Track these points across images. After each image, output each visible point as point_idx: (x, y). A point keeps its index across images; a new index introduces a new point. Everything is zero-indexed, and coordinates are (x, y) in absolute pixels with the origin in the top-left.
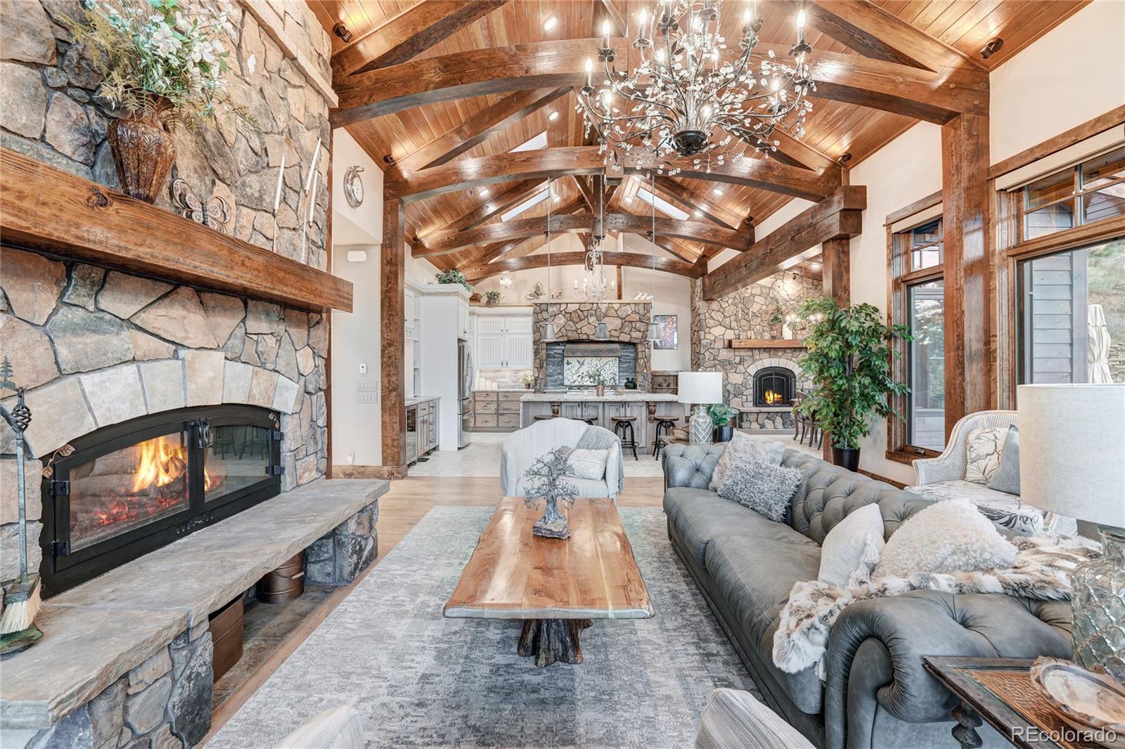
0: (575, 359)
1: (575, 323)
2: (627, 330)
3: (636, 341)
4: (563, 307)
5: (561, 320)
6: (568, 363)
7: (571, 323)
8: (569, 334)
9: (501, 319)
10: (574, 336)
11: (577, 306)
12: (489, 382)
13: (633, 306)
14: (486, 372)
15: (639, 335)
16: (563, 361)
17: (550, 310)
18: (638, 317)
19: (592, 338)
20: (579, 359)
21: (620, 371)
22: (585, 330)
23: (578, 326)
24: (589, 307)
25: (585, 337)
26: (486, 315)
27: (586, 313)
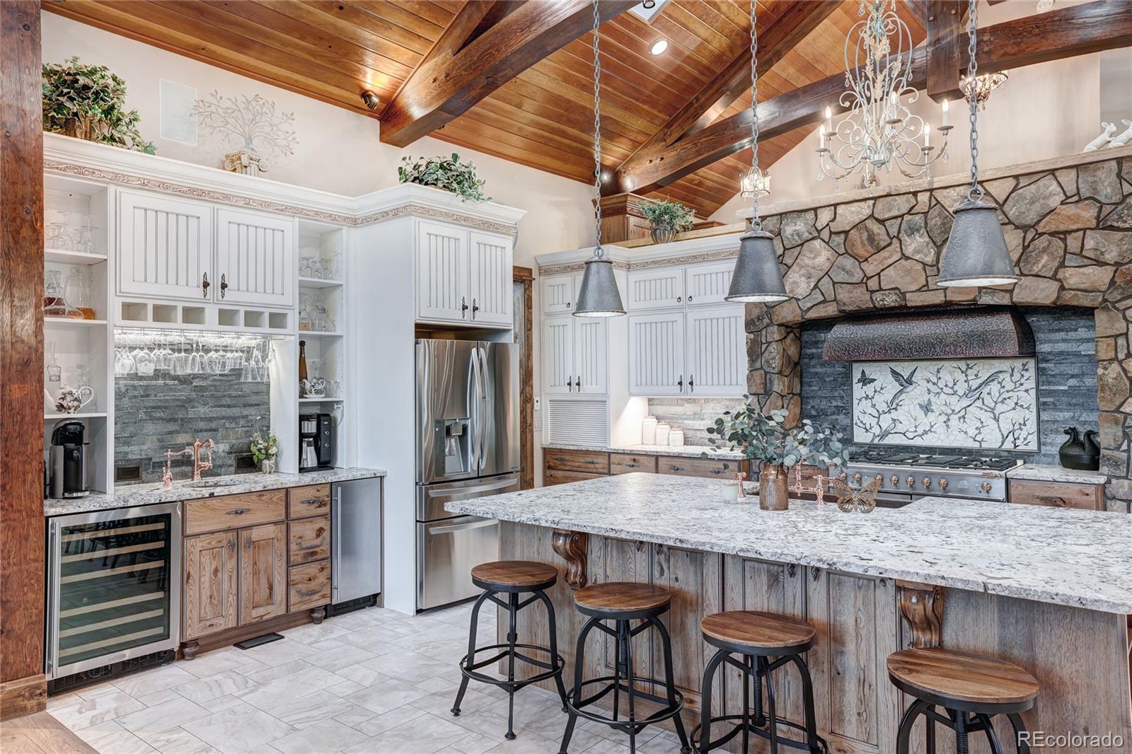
0: (885, 367)
1: (861, 260)
2: (1044, 263)
3: (1086, 301)
4: (825, 216)
5: (820, 256)
6: (865, 381)
7: (848, 262)
8: (843, 295)
9: (676, 272)
10: (856, 299)
11: (865, 208)
12: (664, 429)
13: (1068, 179)
14: (662, 402)
15: (1101, 276)
16: (848, 375)
17: (789, 230)
18: (1088, 214)
19: (915, 300)
20: (898, 367)
21: (1041, 407)
22: (892, 278)
23: (870, 268)
24: (902, 205)
25: (891, 300)
26: (645, 265)
27: (893, 227)
